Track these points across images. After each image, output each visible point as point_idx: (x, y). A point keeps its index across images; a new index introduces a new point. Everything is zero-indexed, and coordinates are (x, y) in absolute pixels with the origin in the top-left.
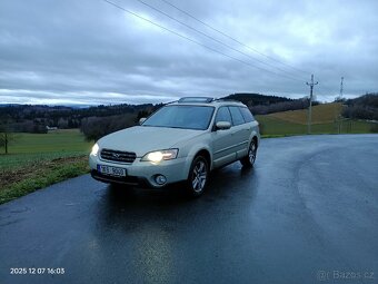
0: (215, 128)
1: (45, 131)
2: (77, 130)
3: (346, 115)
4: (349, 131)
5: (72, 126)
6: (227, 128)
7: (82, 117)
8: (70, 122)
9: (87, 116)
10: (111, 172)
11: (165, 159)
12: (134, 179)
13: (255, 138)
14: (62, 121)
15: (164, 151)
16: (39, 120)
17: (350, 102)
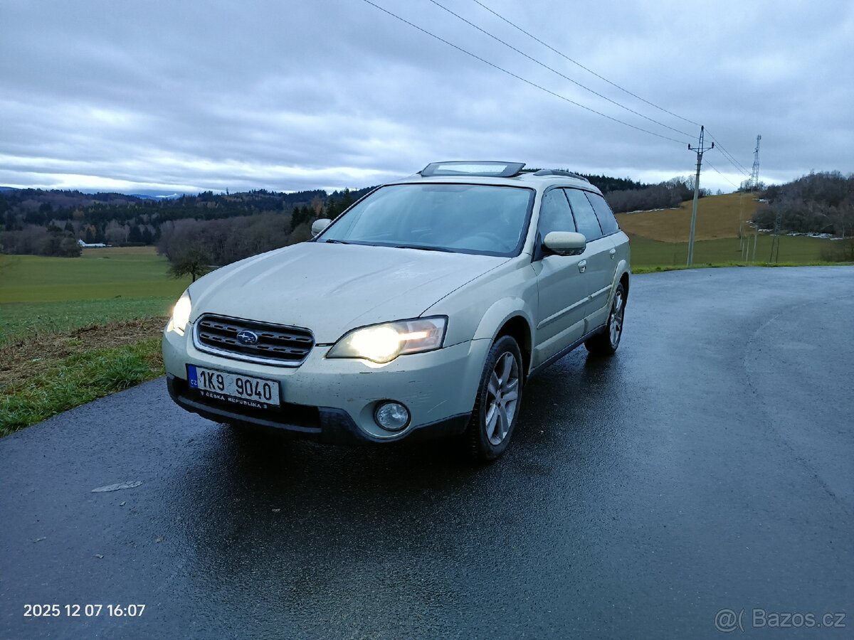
0: (542, 251)
1: (76, 252)
2: (151, 251)
3: (766, 221)
4: (774, 259)
5: (138, 239)
6: (576, 250)
7: (161, 220)
8: (134, 231)
9: (173, 218)
10: (231, 389)
11: (409, 350)
12: (307, 414)
13: (625, 279)
14: (113, 228)
15: (401, 323)
16: (60, 224)
17: (773, 192)
